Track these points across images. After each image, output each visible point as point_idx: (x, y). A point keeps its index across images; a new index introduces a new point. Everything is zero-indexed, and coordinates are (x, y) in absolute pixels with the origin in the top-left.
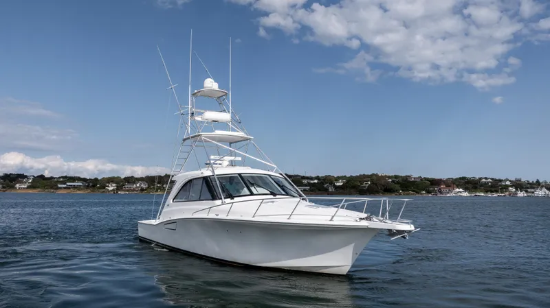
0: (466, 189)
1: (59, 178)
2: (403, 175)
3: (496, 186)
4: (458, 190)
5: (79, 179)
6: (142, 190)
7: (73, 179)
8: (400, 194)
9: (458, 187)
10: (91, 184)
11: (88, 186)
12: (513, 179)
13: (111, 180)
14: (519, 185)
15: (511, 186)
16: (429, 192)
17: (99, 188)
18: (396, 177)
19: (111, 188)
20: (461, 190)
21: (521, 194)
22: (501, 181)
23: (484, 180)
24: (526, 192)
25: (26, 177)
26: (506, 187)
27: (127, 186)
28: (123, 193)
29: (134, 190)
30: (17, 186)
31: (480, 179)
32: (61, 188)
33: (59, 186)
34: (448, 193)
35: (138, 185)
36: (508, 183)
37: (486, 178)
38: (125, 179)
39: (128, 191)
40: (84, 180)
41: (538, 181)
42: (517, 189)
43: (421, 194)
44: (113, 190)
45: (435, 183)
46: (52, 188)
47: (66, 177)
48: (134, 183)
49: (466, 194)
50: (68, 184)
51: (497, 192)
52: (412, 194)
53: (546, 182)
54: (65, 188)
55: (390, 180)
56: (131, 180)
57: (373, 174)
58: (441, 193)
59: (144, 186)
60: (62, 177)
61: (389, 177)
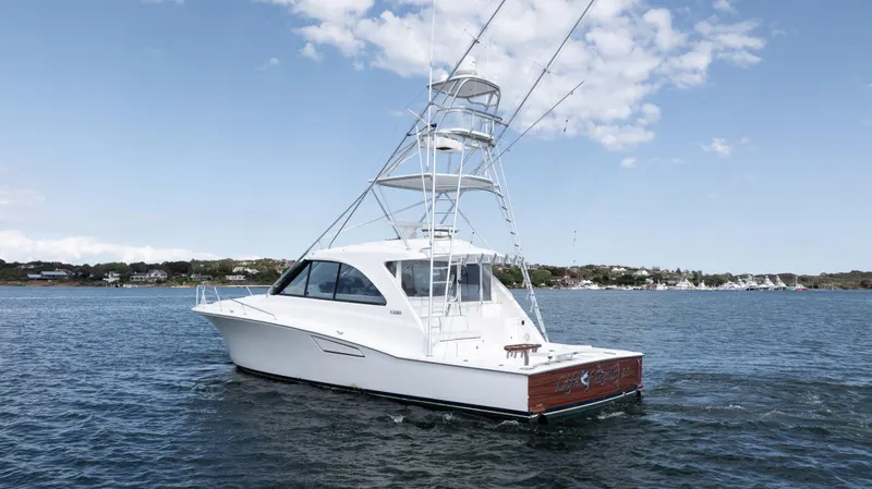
0: (595, 281)
1: (29, 264)
3: (629, 278)
4: (585, 282)
5: (61, 266)
6: (159, 282)
7: (51, 266)
8: (514, 287)
9: (585, 278)
10: (80, 274)
11: (76, 277)
12: (650, 268)
13: (112, 268)
14: (657, 276)
15: (649, 277)
16: (549, 285)
17: (93, 279)
19: (111, 280)
20: (589, 282)
21: (661, 287)
22: (636, 270)
23: (616, 269)
24: (667, 284)
26: (642, 280)
27: (136, 276)
28: (130, 286)
29: (147, 282)
31: (612, 267)
32: (33, 279)
33: (30, 276)
34: (573, 286)
35: (153, 275)
36: (645, 273)
37: (619, 267)
38: (132, 265)
39: (137, 283)
40: (68, 267)
41: (678, 271)
42: (656, 282)
43: (541, 287)
44: (115, 283)
45: (557, 272)
46: (18, 279)
47: (39, 263)
48: (147, 271)
49: (595, 287)
50: (45, 273)
51: (632, 284)
53: (687, 272)
54: (38, 279)
55: (500, 269)
56: (141, 268)
58: (564, 285)
59: (160, 275)
60: (33, 263)
61: (499, 265)
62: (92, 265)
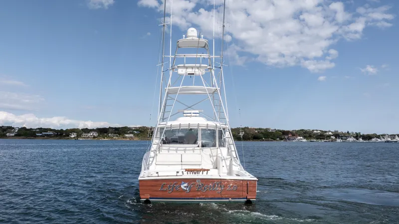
0: (305, 137)
1: (37, 129)
2: (265, 128)
3: (322, 136)
4: (299, 138)
5: (51, 130)
6: (94, 137)
7: (46, 130)
8: (263, 140)
9: (299, 136)
10: (59, 133)
11: (57, 135)
12: (333, 131)
13: (73, 131)
14: (337, 135)
15: (332, 135)
16: (281, 139)
17: (65, 136)
18: (260, 129)
19: (73, 136)
20: (301, 138)
21: (339, 140)
22: (326, 132)
23: (315, 132)
24: (342, 139)
25: (13, 128)
26: (329, 136)
27: (84, 135)
28: (81, 139)
29: (88, 137)
30: (8, 134)
31: (313, 131)
32: (38, 136)
33: (37, 134)
34: (293, 140)
35: (91, 134)
36: (330, 133)
37: (317, 130)
38: (82, 130)
39: (84, 138)
40: (54, 130)
41: (348, 132)
42: (336, 137)
43: (277, 140)
44: (74, 138)
45: (285, 133)
46: (32, 136)
47: (41, 128)
48: (89, 132)
49: (305, 140)
50: (43, 133)
51: (324, 139)
52: (271, 140)
53: (353, 133)
54: (41, 136)
55: (256, 131)
56: (86, 131)
57: (245, 128)
58: (289, 139)
59: (96, 134)
60: (38, 129)
61: (256, 129)
62: (64, 130)
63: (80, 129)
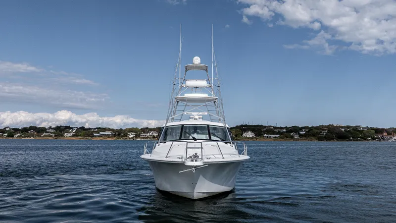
1: (95, 129)
2: (354, 125)
5: (109, 130)
6: (154, 137)
7: (104, 130)
8: (351, 140)
10: (117, 133)
11: (115, 135)
13: (131, 130)
16: (374, 139)
17: (123, 136)
18: (348, 127)
19: (131, 136)
25: (72, 128)
27: (143, 134)
28: (140, 139)
29: (148, 138)
30: (65, 135)
32: (96, 136)
33: (95, 134)
34: (389, 139)
35: (151, 134)
39: (143, 138)
40: (112, 130)
43: (368, 140)
44: (133, 138)
45: (378, 131)
46: (89, 136)
47: (100, 128)
48: (148, 132)
50: (101, 133)
52: (360, 140)
54: (98, 136)
55: (343, 130)
56: (146, 130)
57: (330, 125)
58: (384, 139)
59: (155, 134)
60: (97, 128)
61: (342, 127)
62: (123, 129)
63: (140, 128)
